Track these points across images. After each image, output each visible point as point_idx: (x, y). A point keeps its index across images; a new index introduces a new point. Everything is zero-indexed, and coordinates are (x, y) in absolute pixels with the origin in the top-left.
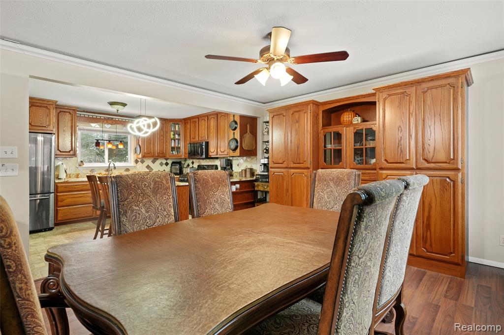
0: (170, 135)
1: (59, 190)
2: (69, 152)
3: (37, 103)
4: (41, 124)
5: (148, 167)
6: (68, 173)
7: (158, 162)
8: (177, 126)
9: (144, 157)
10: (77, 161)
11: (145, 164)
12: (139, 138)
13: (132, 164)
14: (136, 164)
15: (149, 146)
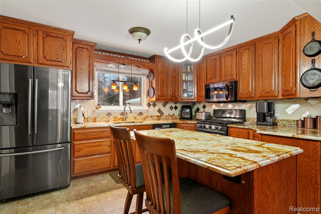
0: (182, 77)
1: (77, 137)
2: (87, 93)
3: (52, 33)
4: (57, 58)
5: (159, 111)
6: (85, 117)
7: (168, 106)
8: (189, 67)
9: (157, 100)
10: (95, 103)
11: (157, 108)
12: (152, 80)
13: (145, 107)
14: (149, 107)
15: (163, 88)
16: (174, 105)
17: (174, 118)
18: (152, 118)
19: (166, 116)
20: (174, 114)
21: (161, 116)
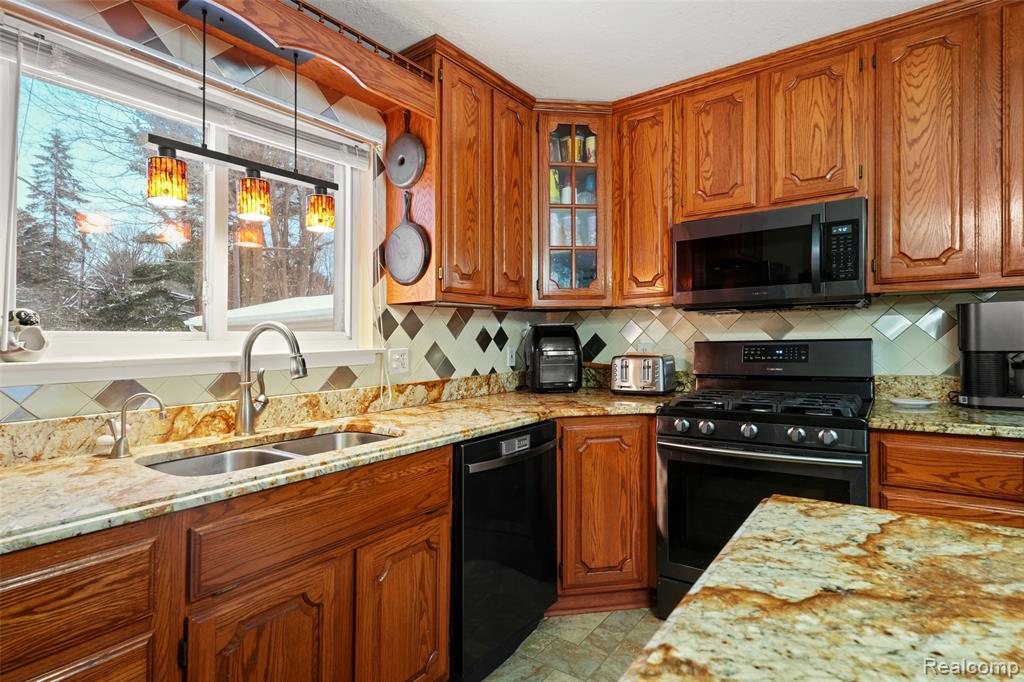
5: (434, 355)
9: (445, 295)
11: (423, 343)
12: (414, 183)
13: (368, 339)
14: (386, 337)
15: (470, 233)
16: (493, 326)
17: (496, 389)
18: (402, 399)
19: (467, 379)
20: (493, 371)
21: (444, 382)
